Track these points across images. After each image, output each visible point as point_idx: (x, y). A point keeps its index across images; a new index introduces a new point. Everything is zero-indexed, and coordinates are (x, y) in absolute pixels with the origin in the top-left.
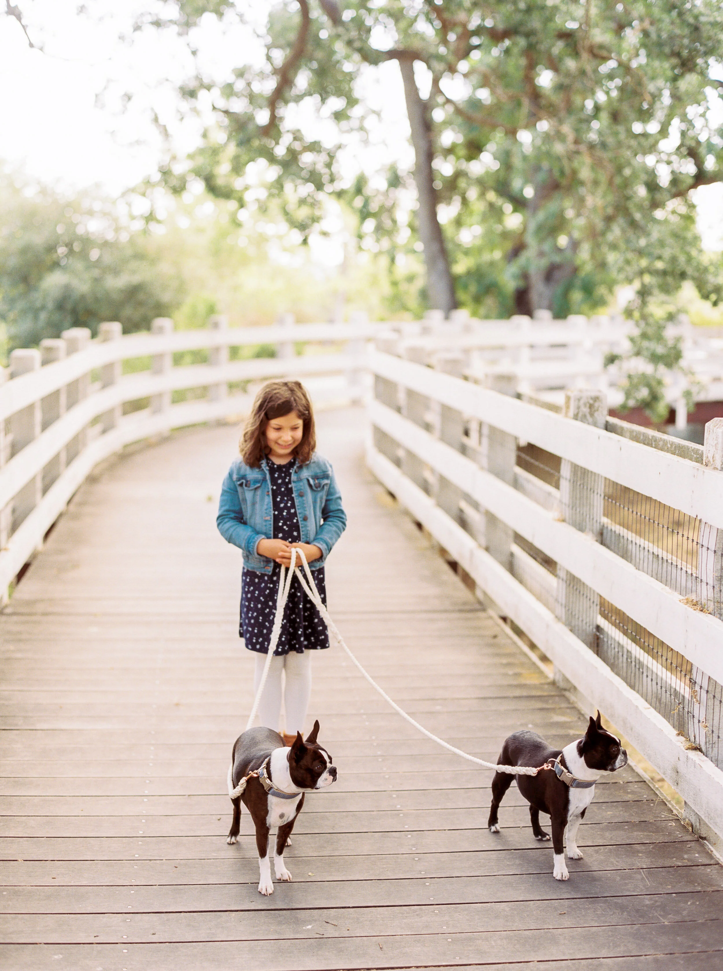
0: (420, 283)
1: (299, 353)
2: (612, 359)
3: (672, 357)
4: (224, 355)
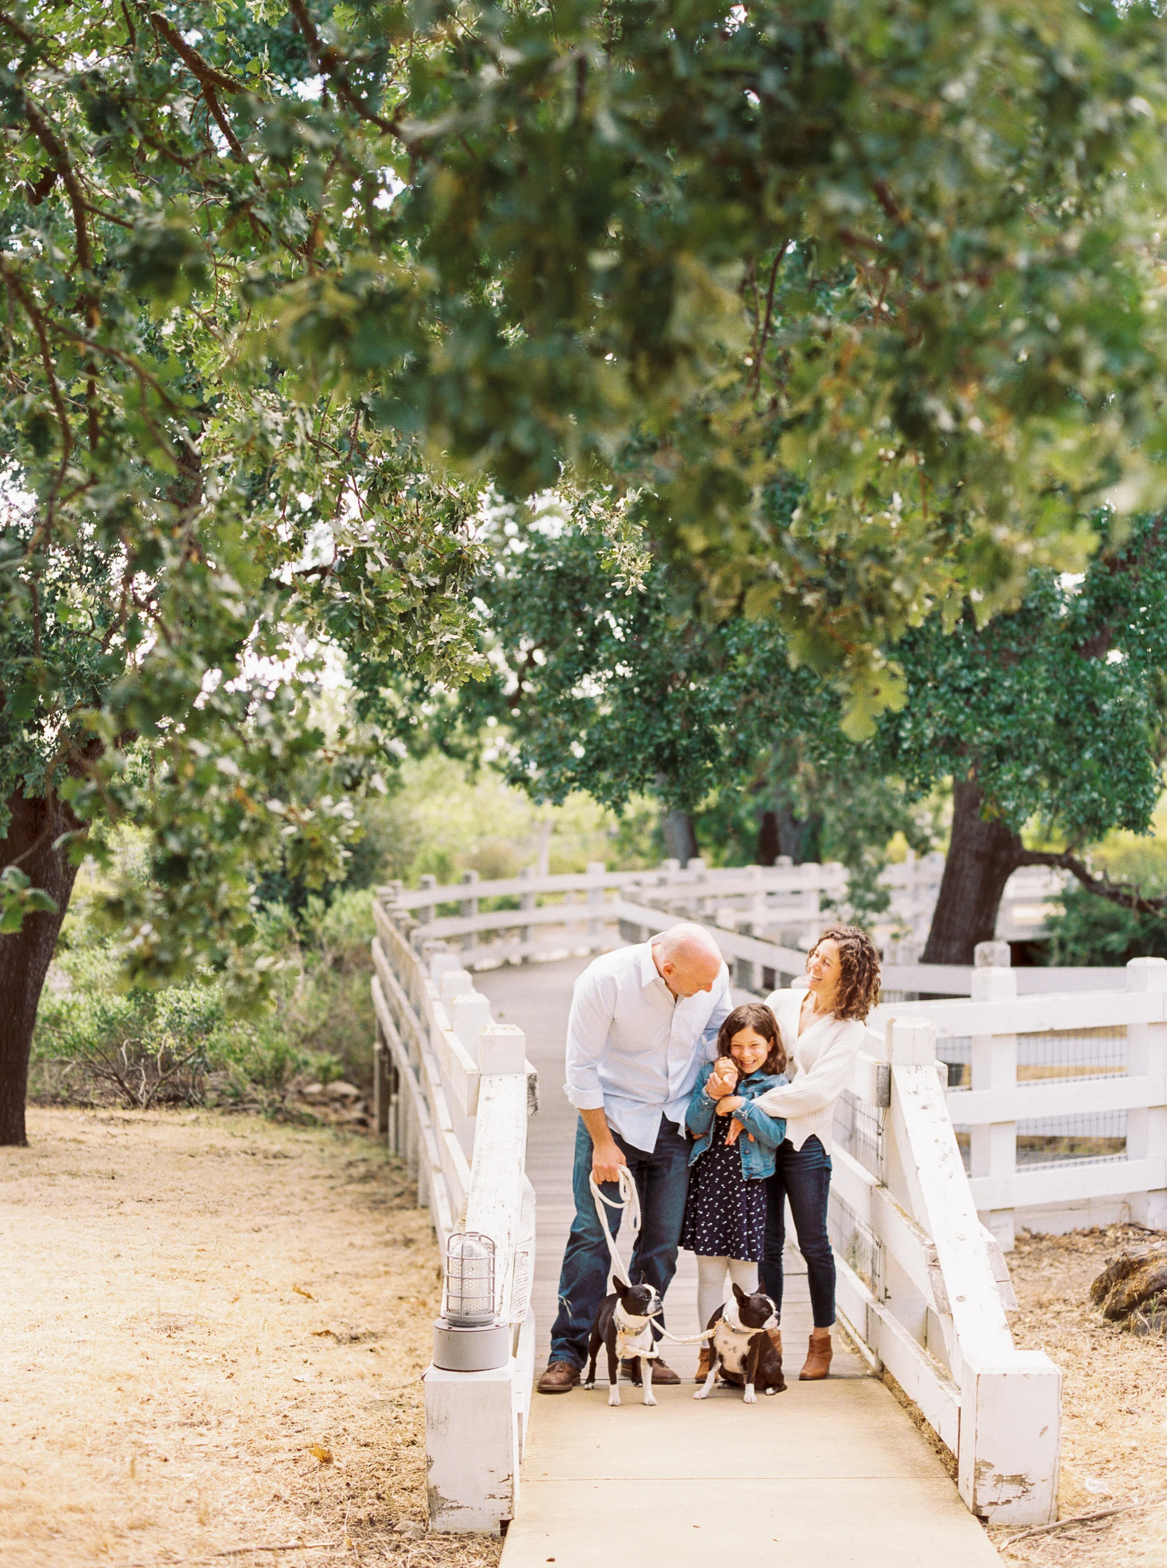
0: (653, 825)
1: (539, 905)
2: (827, 904)
3: (881, 904)
4: (475, 906)
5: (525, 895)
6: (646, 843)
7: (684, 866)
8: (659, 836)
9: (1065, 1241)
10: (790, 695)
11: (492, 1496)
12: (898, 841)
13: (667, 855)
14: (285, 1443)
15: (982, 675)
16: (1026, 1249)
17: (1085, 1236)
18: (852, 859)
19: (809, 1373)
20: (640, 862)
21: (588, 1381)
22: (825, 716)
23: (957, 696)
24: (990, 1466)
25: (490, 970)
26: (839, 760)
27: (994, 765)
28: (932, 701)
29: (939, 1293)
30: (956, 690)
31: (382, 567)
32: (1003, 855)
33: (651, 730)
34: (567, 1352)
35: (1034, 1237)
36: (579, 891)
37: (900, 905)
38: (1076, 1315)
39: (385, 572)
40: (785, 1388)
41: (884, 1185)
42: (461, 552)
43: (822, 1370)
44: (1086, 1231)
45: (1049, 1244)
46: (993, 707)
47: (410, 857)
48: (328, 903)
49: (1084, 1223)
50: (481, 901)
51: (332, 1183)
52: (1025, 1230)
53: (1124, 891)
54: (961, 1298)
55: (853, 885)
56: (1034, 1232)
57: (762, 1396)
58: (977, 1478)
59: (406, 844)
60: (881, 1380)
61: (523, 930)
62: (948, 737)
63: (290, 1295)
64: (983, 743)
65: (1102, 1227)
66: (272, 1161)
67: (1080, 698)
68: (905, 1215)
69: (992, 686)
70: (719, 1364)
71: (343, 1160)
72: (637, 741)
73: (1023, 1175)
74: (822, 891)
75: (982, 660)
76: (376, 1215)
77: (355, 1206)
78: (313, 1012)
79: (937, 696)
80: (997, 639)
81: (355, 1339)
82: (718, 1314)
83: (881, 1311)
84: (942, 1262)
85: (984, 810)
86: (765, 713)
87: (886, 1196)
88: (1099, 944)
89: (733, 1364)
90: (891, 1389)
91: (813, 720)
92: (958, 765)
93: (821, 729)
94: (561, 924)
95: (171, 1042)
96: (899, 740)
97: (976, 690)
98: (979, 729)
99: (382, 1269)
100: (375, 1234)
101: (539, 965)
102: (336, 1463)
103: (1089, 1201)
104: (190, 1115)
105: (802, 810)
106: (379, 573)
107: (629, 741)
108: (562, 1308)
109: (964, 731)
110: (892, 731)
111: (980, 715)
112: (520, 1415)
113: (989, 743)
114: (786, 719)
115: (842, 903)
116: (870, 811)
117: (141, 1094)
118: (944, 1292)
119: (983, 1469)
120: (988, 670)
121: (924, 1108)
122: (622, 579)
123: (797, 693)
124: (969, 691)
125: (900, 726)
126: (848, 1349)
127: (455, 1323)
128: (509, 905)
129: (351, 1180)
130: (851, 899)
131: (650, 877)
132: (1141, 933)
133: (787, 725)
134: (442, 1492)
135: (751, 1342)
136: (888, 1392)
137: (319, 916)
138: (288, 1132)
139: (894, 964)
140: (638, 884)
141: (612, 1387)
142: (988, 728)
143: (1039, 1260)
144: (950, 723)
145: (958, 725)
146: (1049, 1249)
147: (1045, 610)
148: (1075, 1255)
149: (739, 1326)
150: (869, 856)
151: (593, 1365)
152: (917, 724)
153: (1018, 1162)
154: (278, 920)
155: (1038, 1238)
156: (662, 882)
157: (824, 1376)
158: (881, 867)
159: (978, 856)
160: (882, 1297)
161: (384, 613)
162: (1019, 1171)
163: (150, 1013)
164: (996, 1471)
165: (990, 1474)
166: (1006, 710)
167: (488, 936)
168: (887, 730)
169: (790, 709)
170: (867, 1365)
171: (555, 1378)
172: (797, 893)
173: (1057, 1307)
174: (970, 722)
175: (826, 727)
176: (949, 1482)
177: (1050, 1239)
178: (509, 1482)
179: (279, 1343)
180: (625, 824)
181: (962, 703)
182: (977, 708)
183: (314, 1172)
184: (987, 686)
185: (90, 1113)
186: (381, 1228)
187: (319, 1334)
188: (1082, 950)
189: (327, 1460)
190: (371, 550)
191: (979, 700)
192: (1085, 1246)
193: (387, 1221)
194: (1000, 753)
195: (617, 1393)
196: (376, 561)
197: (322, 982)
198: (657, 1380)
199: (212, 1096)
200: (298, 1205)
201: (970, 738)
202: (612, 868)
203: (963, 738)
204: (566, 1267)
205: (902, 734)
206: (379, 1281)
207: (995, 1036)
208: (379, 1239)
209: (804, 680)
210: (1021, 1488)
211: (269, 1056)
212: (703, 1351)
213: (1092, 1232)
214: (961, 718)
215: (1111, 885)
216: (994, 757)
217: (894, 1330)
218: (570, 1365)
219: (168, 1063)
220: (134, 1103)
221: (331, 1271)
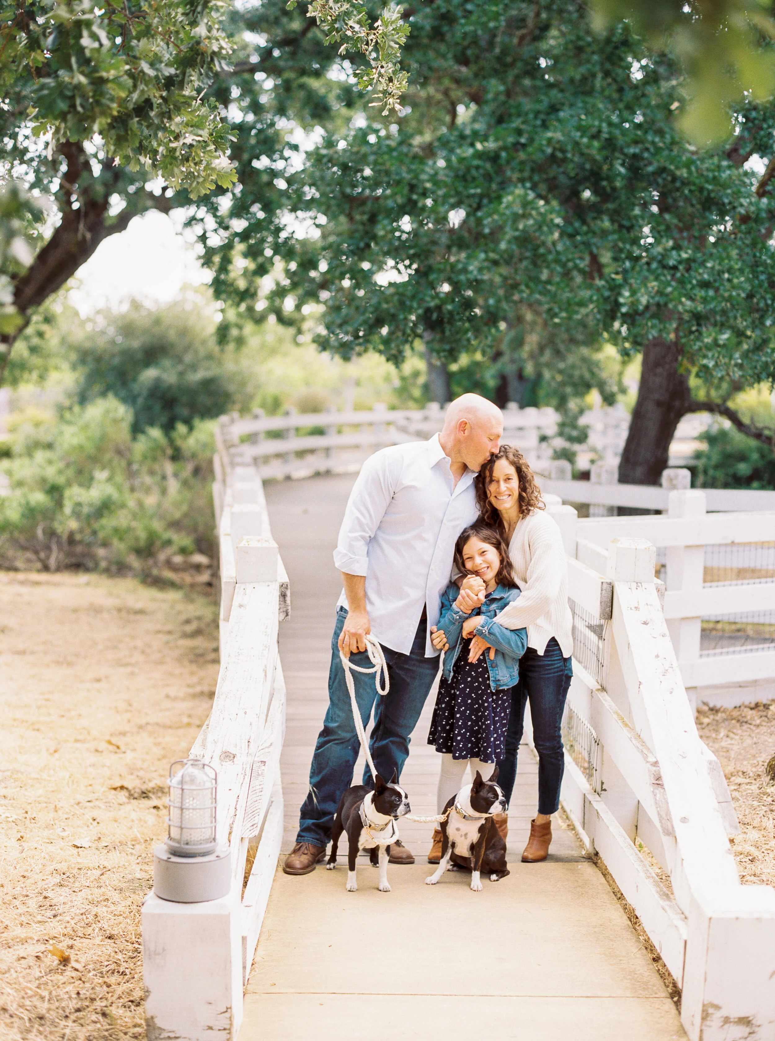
1: (339, 432)
2: (543, 439)
3: (582, 438)
4: (292, 433)
5: (329, 426)
6: (417, 393)
7: (442, 408)
8: (426, 388)
9: (735, 713)
10: (531, 267)
11: (210, 1028)
12: (594, 397)
13: (431, 399)
14: (36, 931)
15: (684, 256)
16: (706, 721)
17: (752, 709)
18: (561, 406)
19: (530, 856)
20: (411, 404)
21: (329, 863)
22: (558, 284)
23: (666, 272)
24: (717, 1007)
25: (304, 479)
26: (569, 318)
27: (694, 328)
28: (646, 273)
29: (663, 814)
30: (665, 267)
31: (101, 45)
32: (677, 403)
33: (421, 296)
34: (312, 835)
35: (711, 709)
36: (371, 424)
37: (594, 439)
38: (754, 787)
39: (104, 50)
40: (508, 873)
41: (603, 689)
42: (198, 43)
43: (541, 853)
44: (753, 705)
45: (724, 715)
46: (694, 282)
47: (251, 397)
48: (191, 428)
49: (750, 698)
50: (297, 429)
51: (170, 637)
52: (705, 704)
53: (767, 432)
54: (684, 820)
55: (562, 425)
56: (711, 705)
57: (487, 881)
58: (704, 1019)
59: (249, 389)
60: (595, 864)
61: (327, 450)
62: (658, 305)
63: (103, 746)
64: (686, 311)
65: (765, 701)
66: (132, 617)
67: (763, 277)
68: (626, 725)
69: (693, 265)
70: (450, 851)
71: (183, 617)
72: (408, 303)
73: (705, 660)
74: (539, 428)
75: (685, 243)
76: (194, 667)
77: (179, 660)
78: (177, 505)
79: (649, 270)
80: (697, 227)
81: (145, 795)
82: (451, 802)
83: (599, 805)
84: (666, 781)
85: (681, 365)
86: (510, 282)
87: (606, 700)
88: (731, 471)
89: (463, 850)
90: (604, 875)
91: (549, 287)
92: (665, 328)
93: (555, 294)
94: (357, 447)
95: (73, 525)
96: (618, 305)
97: (681, 267)
98: (683, 299)
99: (185, 720)
100: (189, 686)
101: (338, 475)
102: (73, 964)
103: (755, 681)
104: (83, 578)
105: (529, 369)
106: (98, 50)
107: (402, 303)
108: (310, 796)
109: (671, 300)
110: (612, 298)
111: (684, 288)
112: (244, 939)
113: (690, 311)
114: (527, 286)
115: (553, 437)
116: (577, 373)
117: (52, 562)
118: (668, 813)
119: (711, 1011)
120: (690, 252)
121: (645, 623)
122: (379, 99)
123: (535, 264)
124: (675, 268)
125: (619, 294)
126: (564, 826)
127: (176, 853)
128: (319, 432)
129: (185, 635)
130: (561, 434)
131: (416, 415)
132: (761, 464)
133: (528, 291)
134: (159, 1022)
135: (481, 829)
136: (603, 880)
137: (185, 438)
138: (154, 593)
139: (599, 483)
140: (408, 419)
141: (350, 873)
142: (691, 299)
143: (717, 731)
144: (660, 293)
145: (667, 295)
146: (725, 720)
147: (736, 204)
148: (746, 726)
149: (471, 812)
150: (573, 404)
151: (335, 848)
152: (633, 293)
153: (702, 649)
154: (155, 440)
155: (714, 710)
156: (426, 419)
157: (543, 859)
158: (581, 412)
159: (659, 404)
160: (599, 789)
161: (102, 94)
162: (701, 656)
163: (59, 504)
164: (724, 1013)
165: (717, 1016)
166: (705, 285)
167: (301, 454)
168: (609, 297)
169: (531, 278)
170: (582, 846)
171: (299, 861)
172: (521, 429)
173: (739, 780)
174: (676, 293)
175: (559, 292)
176: (669, 1005)
177: (724, 711)
178: (227, 1015)
179: (79, 798)
180: (403, 379)
181: (669, 278)
182: (682, 282)
183: (159, 627)
184: (689, 264)
185: (12, 575)
186: (195, 679)
187: (115, 789)
188: (720, 475)
189: (65, 961)
190: (88, 24)
191: (683, 275)
192: (753, 718)
193: (201, 673)
194: (698, 318)
195: (354, 879)
196: (94, 37)
197: (185, 484)
198: (395, 860)
199: (103, 564)
200: (138, 657)
201: (675, 306)
202: (393, 408)
203: (670, 306)
204: (316, 756)
205: (621, 300)
206: (181, 732)
207: (687, 547)
208: (191, 691)
209: (543, 255)
210: (748, 1030)
211: (143, 535)
212: (437, 832)
213: (757, 705)
214: (669, 289)
215: (757, 428)
216: (694, 322)
217: (611, 829)
218: (314, 846)
219: (71, 540)
220: (46, 568)
221: (143, 722)
